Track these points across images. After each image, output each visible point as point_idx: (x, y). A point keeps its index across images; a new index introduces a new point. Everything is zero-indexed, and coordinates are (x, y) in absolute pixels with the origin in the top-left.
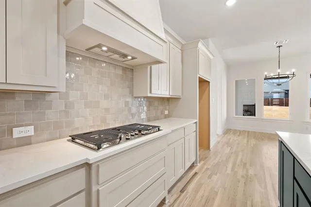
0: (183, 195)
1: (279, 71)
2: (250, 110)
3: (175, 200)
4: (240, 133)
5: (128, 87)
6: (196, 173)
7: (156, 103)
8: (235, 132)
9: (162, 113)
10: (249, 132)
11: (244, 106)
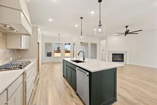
0: (38, 85)
1: (59, 42)
2: (49, 55)
3: (36, 88)
4: (47, 63)
5: (5, 44)
6: (38, 79)
7: (16, 52)
8: (45, 63)
9: (18, 57)
10: (50, 62)
11: (47, 53)
